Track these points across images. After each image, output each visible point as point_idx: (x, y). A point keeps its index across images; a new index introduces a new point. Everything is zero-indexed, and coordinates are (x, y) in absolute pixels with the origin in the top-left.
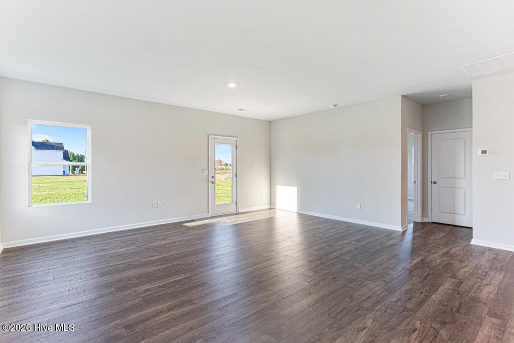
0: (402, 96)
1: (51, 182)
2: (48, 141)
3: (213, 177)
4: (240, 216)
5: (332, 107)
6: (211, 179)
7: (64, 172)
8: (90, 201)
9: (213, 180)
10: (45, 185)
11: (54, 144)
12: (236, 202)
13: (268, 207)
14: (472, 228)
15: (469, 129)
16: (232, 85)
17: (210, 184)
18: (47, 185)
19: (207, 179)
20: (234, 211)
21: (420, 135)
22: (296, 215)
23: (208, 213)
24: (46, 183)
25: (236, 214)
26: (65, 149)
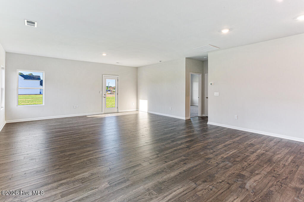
0: (186, 58)
1: (33, 98)
2: (32, 74)
3: (105, 95)
4: (119, 113)
5: (159, 62)
6: (103, 96)
7: (40, 92)
8: (44, 104)
9: (105, 96)
10: (29, 99)
11: (35, 77)
12: (117, 107)
13: (135, 110)
14: (208, 117)
15: (207, 74)
16: (104, 55)
17: (103, 98)
18: (30, 99)
19: (102, 95)
20: (116, 111)
21: (201, 75)
22: (147, 113)
23: (102, 111)
24: (30, 98)
25: (117, 113)
26: (41, 79)
